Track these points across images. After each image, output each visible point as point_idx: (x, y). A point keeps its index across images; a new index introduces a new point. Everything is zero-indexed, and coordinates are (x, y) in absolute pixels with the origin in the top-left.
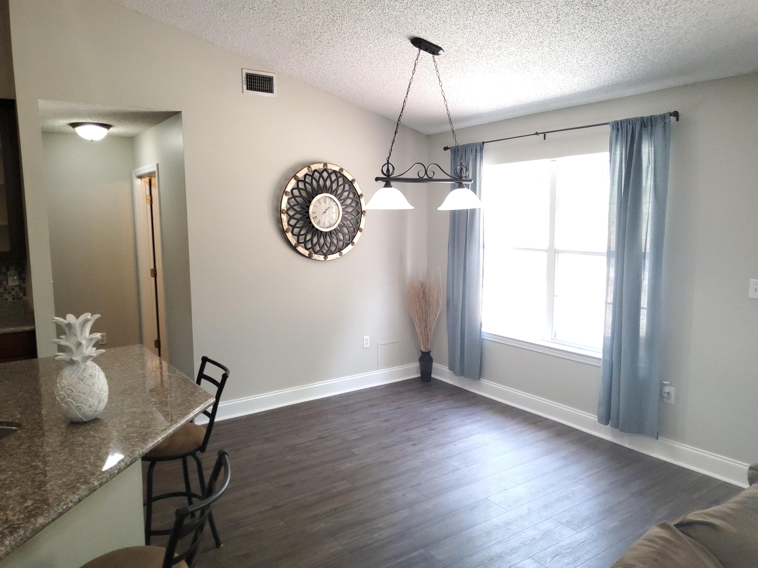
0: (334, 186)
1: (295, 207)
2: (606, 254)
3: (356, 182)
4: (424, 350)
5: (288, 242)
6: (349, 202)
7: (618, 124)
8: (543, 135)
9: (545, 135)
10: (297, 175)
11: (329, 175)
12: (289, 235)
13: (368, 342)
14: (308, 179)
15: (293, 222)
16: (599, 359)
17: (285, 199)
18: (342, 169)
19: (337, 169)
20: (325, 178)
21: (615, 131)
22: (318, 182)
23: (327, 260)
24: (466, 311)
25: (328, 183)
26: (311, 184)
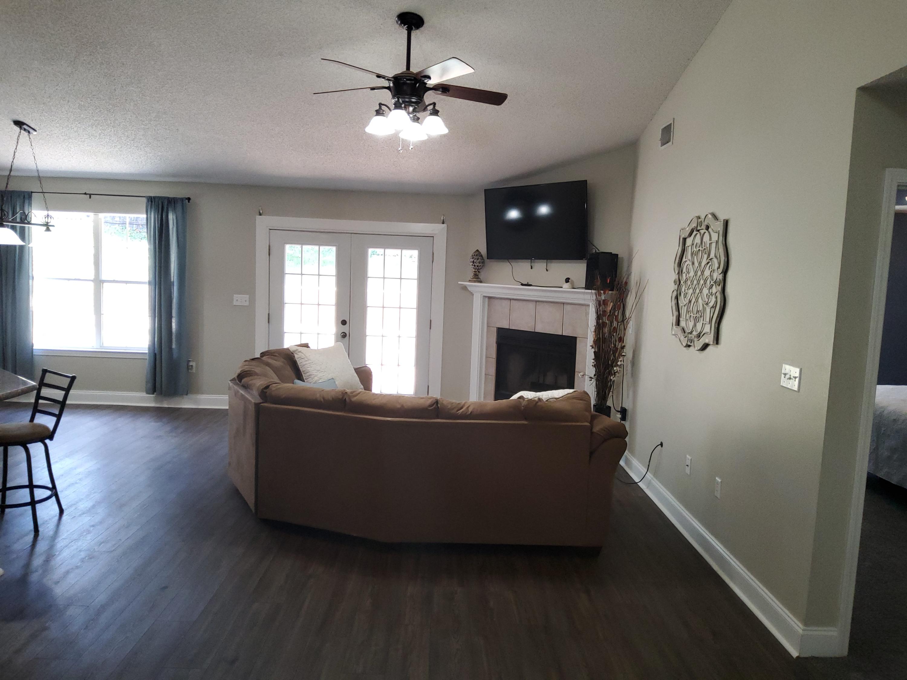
2: (148, 283)
7: (152, 198)
9: (90, 196)
16: (146, 353)
21: (150, 203)
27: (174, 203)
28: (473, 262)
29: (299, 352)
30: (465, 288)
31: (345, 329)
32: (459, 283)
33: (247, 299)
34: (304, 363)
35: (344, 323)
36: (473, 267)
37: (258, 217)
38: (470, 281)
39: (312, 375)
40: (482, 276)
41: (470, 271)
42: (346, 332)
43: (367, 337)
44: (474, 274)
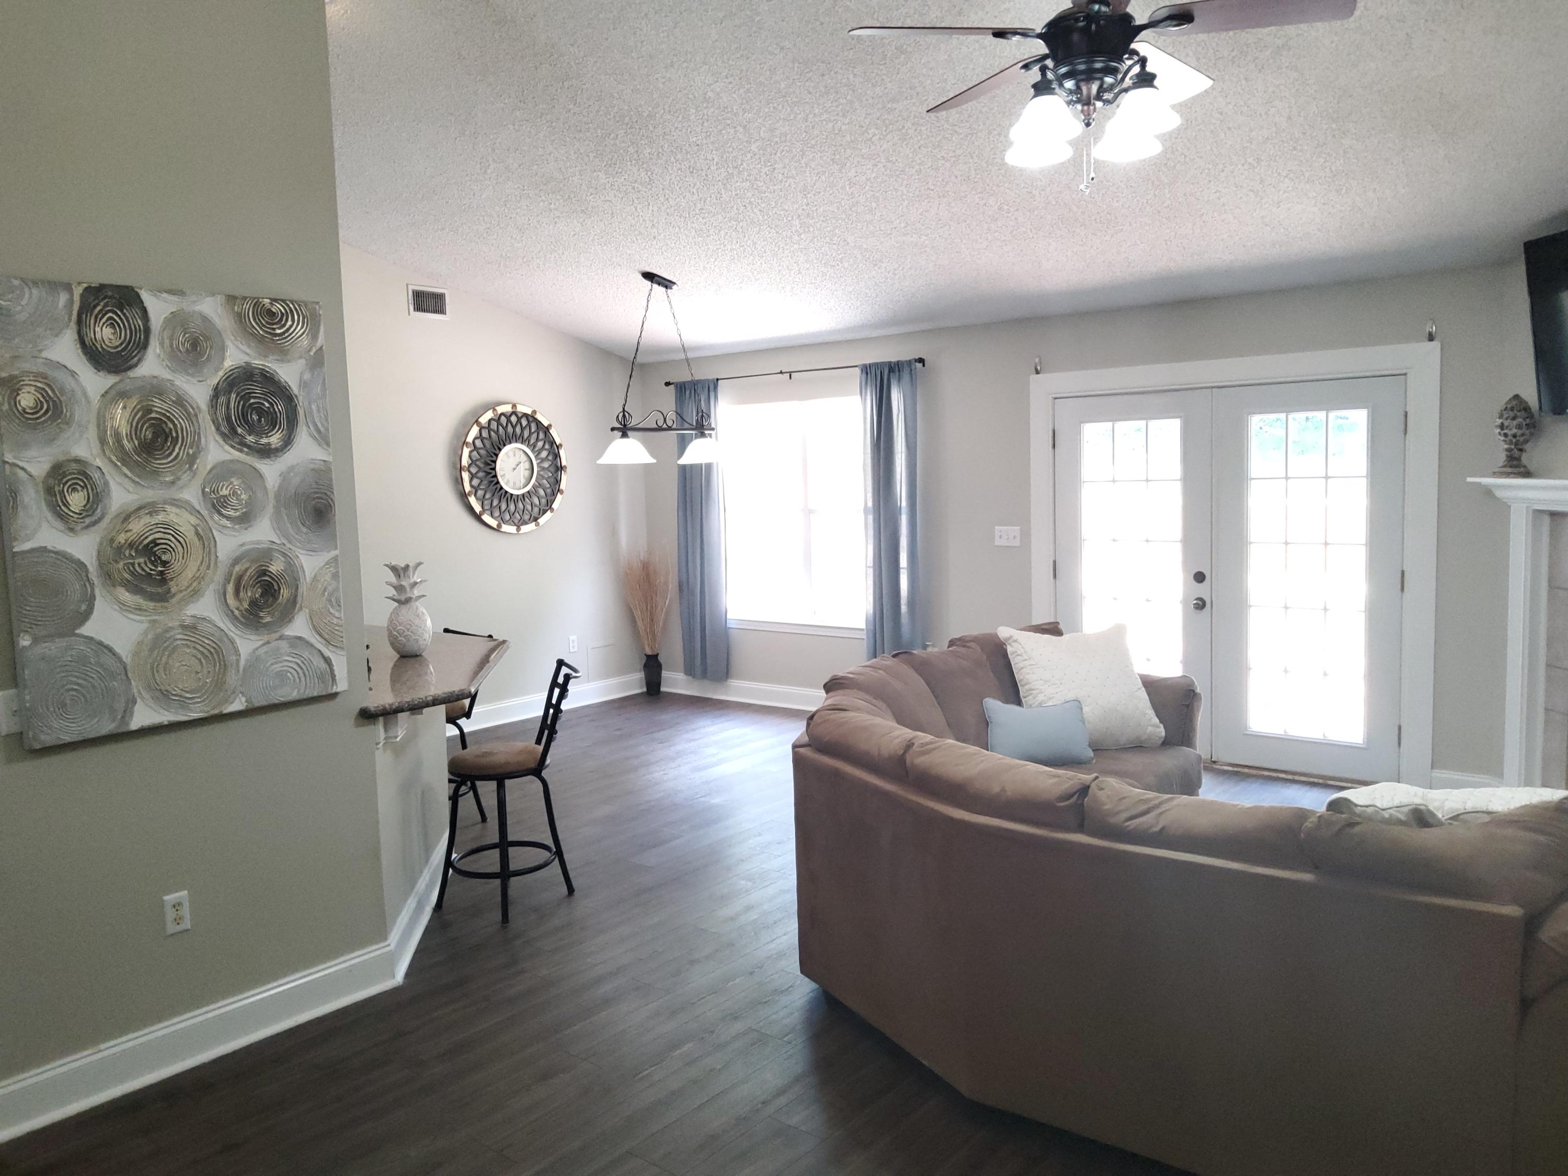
0: (526, 434)
1: (477, 463)
3: (553, 429)
4: (649, 652)
5: (471, 509)
6: (544, 454)
7: (867, 368)
8: (788, 374)
9: (790, 375)
10: (480, 420)
11: (519, 419)
12: (472, 500)
13: (576, 644)
14: (494, 425)
15: (476, 482)
16: (862, 630)
17: (466, 451)
18: (534, 412)
19: (529, 412)
20: (514, 424)
21: (864, 375)
22: (505, 428)
23: (520, 532)
24: (707, 594)
25: (518, 430)
26: (497, 432)
27: (899, 371)
28: (1502, 427)
29: (1015, 641)
30: (1488, 492)
31: (1202, 590)
32: (1469, 480)
33: (1018, 535)
34: (1021, 665)
35: (1200, 577)
36: (1502, 438)
37: (1034, 377)
38: (1495, 474)
39: (1034, 690)
40: (1529, 459)
41: (1499, 451)
42: (1203, 597)
43: (1252, 609)
44: (1508, 456)
